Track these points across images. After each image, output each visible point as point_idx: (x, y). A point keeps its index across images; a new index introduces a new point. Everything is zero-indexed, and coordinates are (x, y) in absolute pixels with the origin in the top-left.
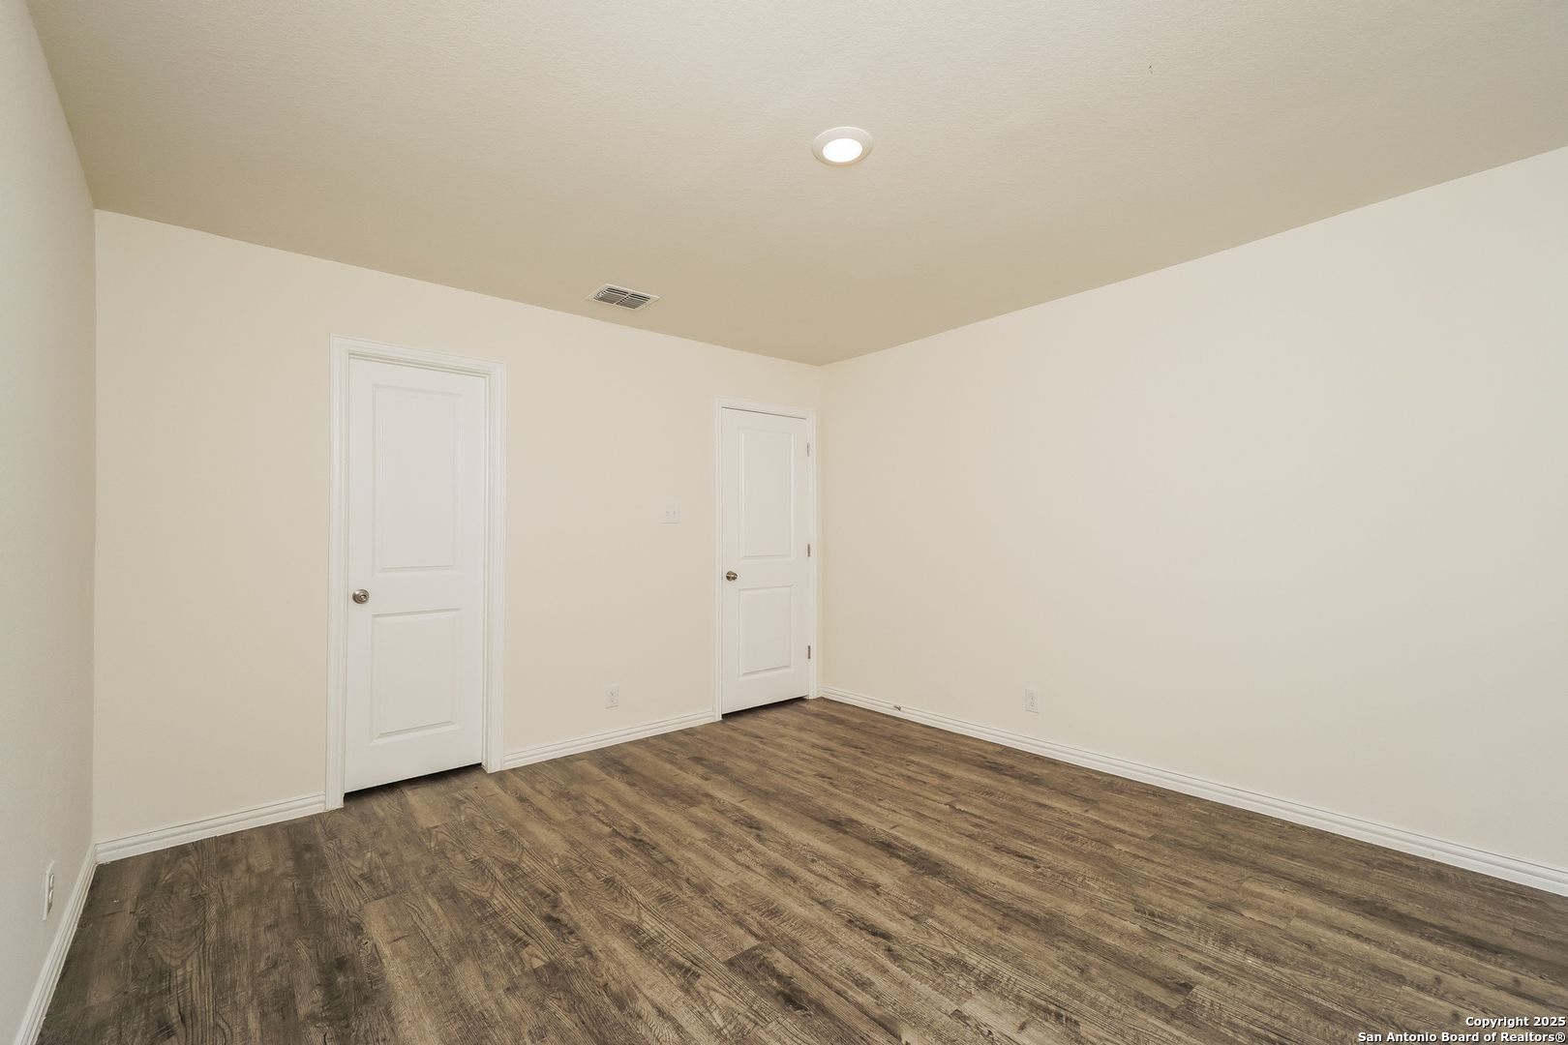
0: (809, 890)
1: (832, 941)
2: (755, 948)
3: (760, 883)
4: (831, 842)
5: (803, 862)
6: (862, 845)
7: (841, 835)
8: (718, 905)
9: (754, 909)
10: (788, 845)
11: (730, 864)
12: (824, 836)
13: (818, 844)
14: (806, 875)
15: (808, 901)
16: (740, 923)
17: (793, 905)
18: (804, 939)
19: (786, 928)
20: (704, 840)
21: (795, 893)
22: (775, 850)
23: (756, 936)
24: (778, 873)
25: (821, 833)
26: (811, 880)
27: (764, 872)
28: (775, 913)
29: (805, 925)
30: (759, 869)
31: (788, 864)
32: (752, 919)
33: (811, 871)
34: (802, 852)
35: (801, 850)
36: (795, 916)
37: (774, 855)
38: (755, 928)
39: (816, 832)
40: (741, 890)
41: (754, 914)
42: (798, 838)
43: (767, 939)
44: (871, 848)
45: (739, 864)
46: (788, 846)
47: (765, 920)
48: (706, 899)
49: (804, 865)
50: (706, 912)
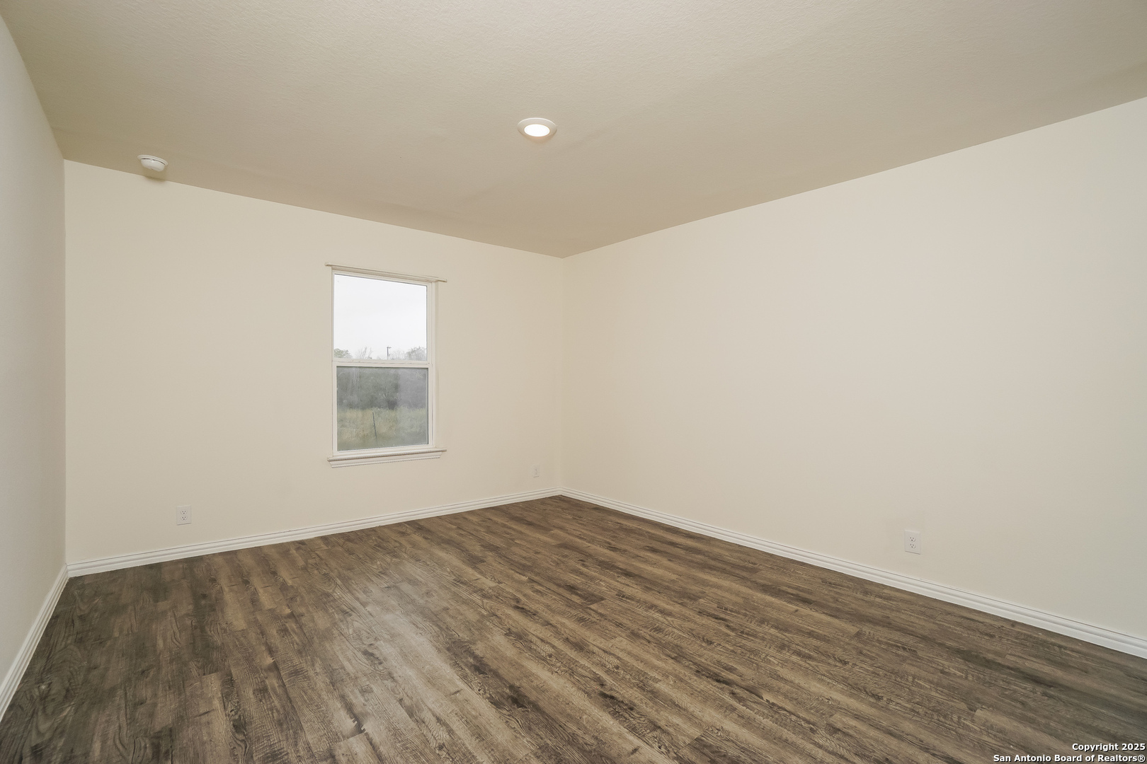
0: (557, 633)
1: (548, 606)
2: (591, 604)
3: (594, 640)
4: (528, 675)
5: (558, 654)
6: (501, 672)
7: (517, 684)
8: (619, 625)
9: (594, 622)
10: (572, 673)
11: (621, 655)
12: (535, 683)
13: (542, 674)
14: (558, 644)
15: (559, 626)
16: (601, 615)
17: (569, 625)
18: (564, 608)
19: (574, 612)
20: (657, 681)
21: (567, 631)
22: (583, 667)
23: (590, 609)
24: (580, 647)
25: (537, 688)
26: (555, 640)
27: (591, 647)
28: (581, 620)
29: (562, 614)
30: (596, 650)
31: (572, 654)
32: (595, 617)
33: (553, 647)
34: (559, 664)
35: (559, 667)
36: (568, 618)
37: (583, 662)
38: (592, 613)
39: (542, 690)
40: (604, 634)
41: (594, 620)
42: (562, 681)
43: (585, 608)
44: (494, 667)
45: (614, 655)
46: (571, 671)
47: (586, 616)
48: (629, 629)
49: (558, 652)
50: (625, 621)
